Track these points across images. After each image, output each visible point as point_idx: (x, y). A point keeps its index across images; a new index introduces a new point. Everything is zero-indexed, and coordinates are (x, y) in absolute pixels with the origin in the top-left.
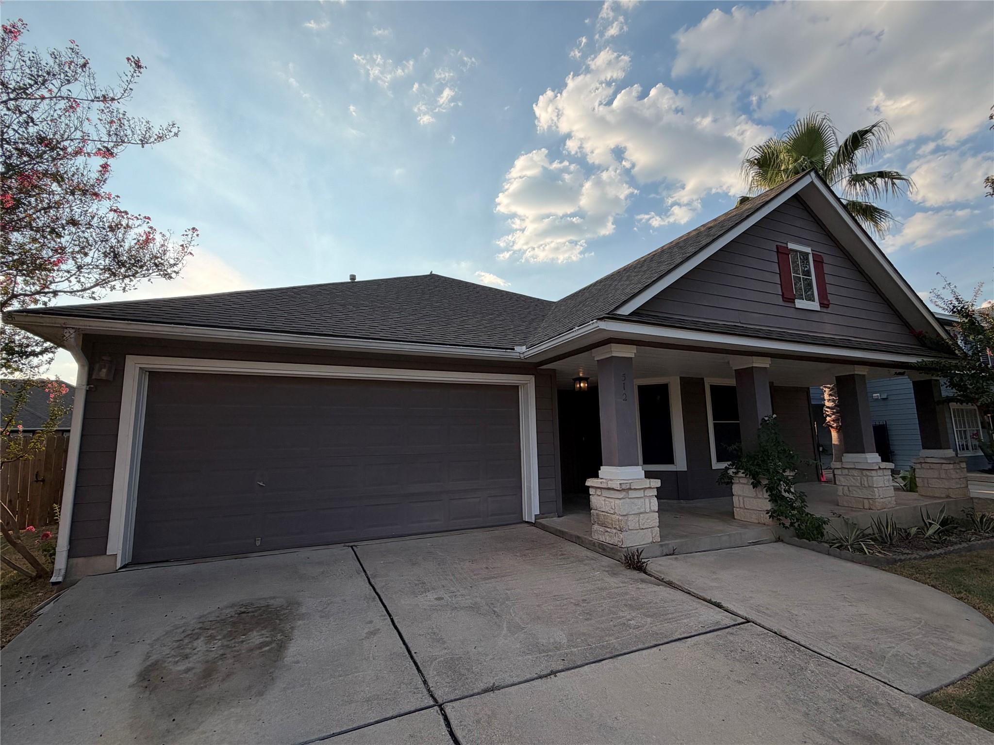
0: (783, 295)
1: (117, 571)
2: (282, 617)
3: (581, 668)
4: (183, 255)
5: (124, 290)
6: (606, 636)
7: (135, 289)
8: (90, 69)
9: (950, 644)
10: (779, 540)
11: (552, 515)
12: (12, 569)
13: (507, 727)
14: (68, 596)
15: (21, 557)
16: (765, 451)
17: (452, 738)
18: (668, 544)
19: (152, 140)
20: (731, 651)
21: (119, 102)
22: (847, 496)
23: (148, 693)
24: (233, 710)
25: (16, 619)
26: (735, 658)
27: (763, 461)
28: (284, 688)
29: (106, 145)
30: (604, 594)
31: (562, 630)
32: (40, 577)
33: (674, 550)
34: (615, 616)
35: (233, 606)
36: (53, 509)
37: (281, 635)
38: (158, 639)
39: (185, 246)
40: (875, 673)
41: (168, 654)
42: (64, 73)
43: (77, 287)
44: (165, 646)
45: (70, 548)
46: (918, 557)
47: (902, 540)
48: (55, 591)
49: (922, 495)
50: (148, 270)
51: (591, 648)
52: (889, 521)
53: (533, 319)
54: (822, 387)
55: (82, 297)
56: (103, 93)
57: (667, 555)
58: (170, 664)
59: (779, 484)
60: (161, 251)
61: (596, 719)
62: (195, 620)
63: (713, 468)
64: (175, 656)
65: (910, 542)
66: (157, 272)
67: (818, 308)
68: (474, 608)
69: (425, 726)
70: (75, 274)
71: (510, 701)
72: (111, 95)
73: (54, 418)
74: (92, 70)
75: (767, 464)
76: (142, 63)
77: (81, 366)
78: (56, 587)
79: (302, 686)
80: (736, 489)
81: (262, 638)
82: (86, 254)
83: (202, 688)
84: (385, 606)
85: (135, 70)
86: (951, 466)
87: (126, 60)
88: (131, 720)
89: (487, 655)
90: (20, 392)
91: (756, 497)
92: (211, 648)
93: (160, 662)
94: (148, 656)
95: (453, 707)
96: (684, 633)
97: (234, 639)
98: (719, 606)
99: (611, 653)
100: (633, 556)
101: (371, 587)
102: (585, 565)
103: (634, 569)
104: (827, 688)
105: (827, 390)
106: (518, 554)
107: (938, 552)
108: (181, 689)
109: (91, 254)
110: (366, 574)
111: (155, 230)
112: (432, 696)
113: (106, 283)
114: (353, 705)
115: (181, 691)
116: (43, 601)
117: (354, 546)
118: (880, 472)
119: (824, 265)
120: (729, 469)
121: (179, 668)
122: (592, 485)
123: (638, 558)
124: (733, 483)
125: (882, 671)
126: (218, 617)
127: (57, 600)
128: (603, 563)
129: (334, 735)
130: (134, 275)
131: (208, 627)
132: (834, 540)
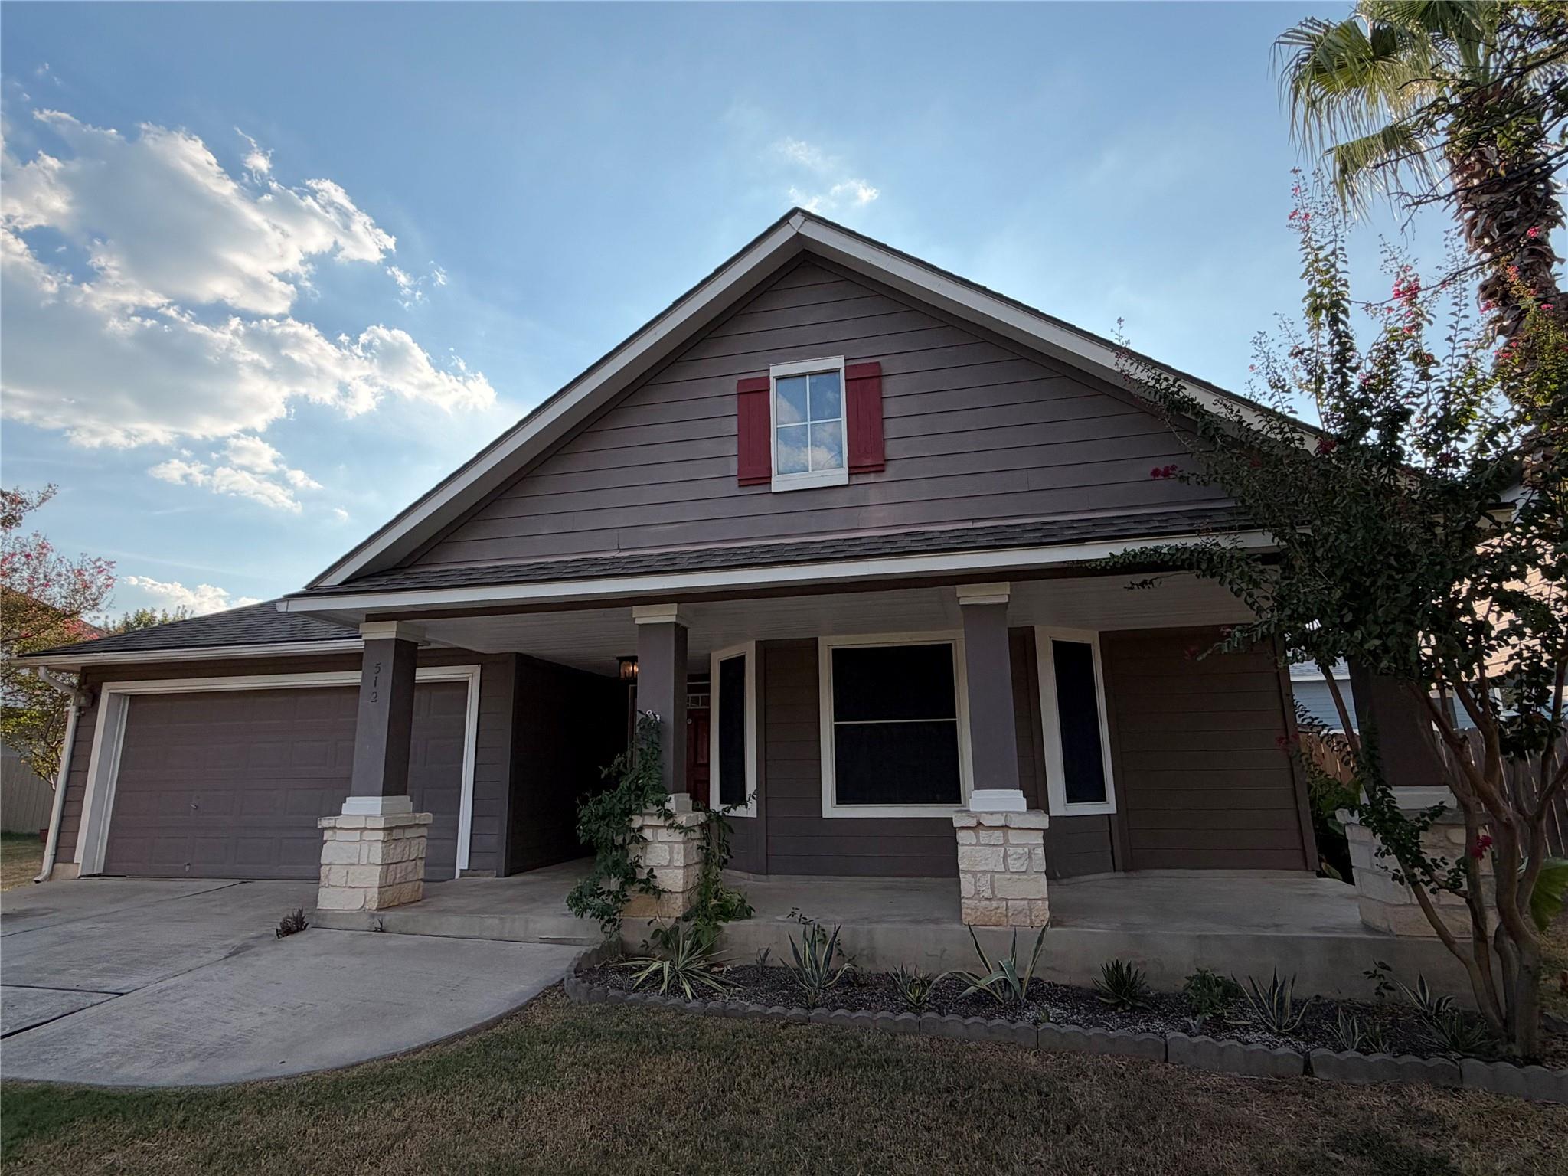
0: (740, 475)
11: (487, 873)
33: (381, 925)
45: (56, 853)
57: (375, 930)
63: (826, 816)
67: (843, 480)
119: (888, 380)
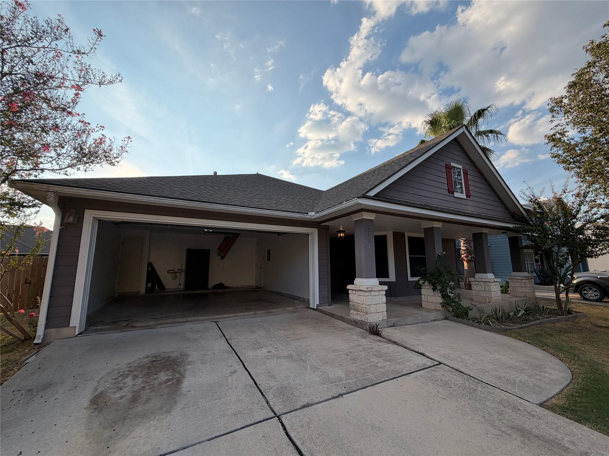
0: (448, 190)
1: (76, 336)
2: (178, 364)
3: (355, 392)
4: (122, 152)
5: (85, 171)
6: (366, 372)
7: (92, 170)
8: (70, 33)
9: (546, 375)
10: (446, 318)
11: (325, 305)
12: (9, 335)
13: (320, 429)
14: (45, 352)
15: (15, 328)
16: (439, 271)
17: (288, 437)
18: (391, 321)
19: (106, 83)
20: (436, 381)
21: (87, 55)
22: (477, 296)
23: (96, 413)
24: (151, 422)
25: (11, 366)
26: (438, 384)
27: (438, 277)
28: (183, 408)
29: (77, 83)
30: (361, 348)
31: (341, 369)
32: (27, 340)
33: (394, 324)
34: (368, 361)
35: (147, 357)
36: (36, 299)
37: (178, 375)
38: (102, 378)
39: (123, 147)
40: (513, 392)
41: (108, 387)
42: (53, 33)
43: (57, 167)
44: (107, 382)
45: (47, 323)
46: (517, 327)
47: (507, 319)
48: (36, 349)
49: (513, 296)
50: (100, 159)
51: (359, 380)
52: (500, 308)
53: (315, 199)
54: (460, 240)
55: (59, 174)
56: (78, 49)
57: (390, 327)
58: (111, 394)
59: (447, 289)
60: (109, 149)
61: (369, 423)
62: (125, 366)
63: (409, 280)
64: (113, 388)
65: (511, 320)
66: (106, 161)
67: (465, 197)
68: (290, 357)
69: (270, 430)
70: (55, 160)
71: (319, 413)
72: (83, 51)
73: (38, 246)
74: (71, 34)
75: (440, 279)
76: (103, 33)
77: (57, 215)
78: (37, 346)
79: (194, 406)
80: (423, 291)
81: (166, 376)
82: (63, 147)
83: (131, 408)
84: (238, 357)
85: (98, 37)
86: (527, 281)
87: (93, 31)
88: (86, 431)
89: (301, 385)
90: (17, 230)
91: (434, 296)
92: (135, 383)
93: (104, 392)
94: (96, 389)
95: (286, 418)
96: (408, 370)
97: (150, 377)
98: (423, 355)
99: (371, 382)
100: (374, 327)
101: (229, 345)
102: (347, 332)
103: (375, 334)
104: (491, 401)
105: (462, 241)
106: (310, 326)
107: (526, 325)
108: (118, 410)
109: (66, 147)
110: (225, 338)
111: (106, 137)
112: (273, 411)
113: (75, 166)
114: (226, 417)
115: (119, 411)
116: (28, 355)
117: (217, 321)
118: (494, 284)
119: (468, 175)
120: (420, 280)
121: (116, 396)
122: (351, 288)
123: (376, 329)
124: (421, 288)
125: (516, 391)
126: (139, 364)
127: (38, 354)
128: (357, 331)
129: (216, 437)
130: (92, 162)
131: (134, 370)
132: (474, 318)
